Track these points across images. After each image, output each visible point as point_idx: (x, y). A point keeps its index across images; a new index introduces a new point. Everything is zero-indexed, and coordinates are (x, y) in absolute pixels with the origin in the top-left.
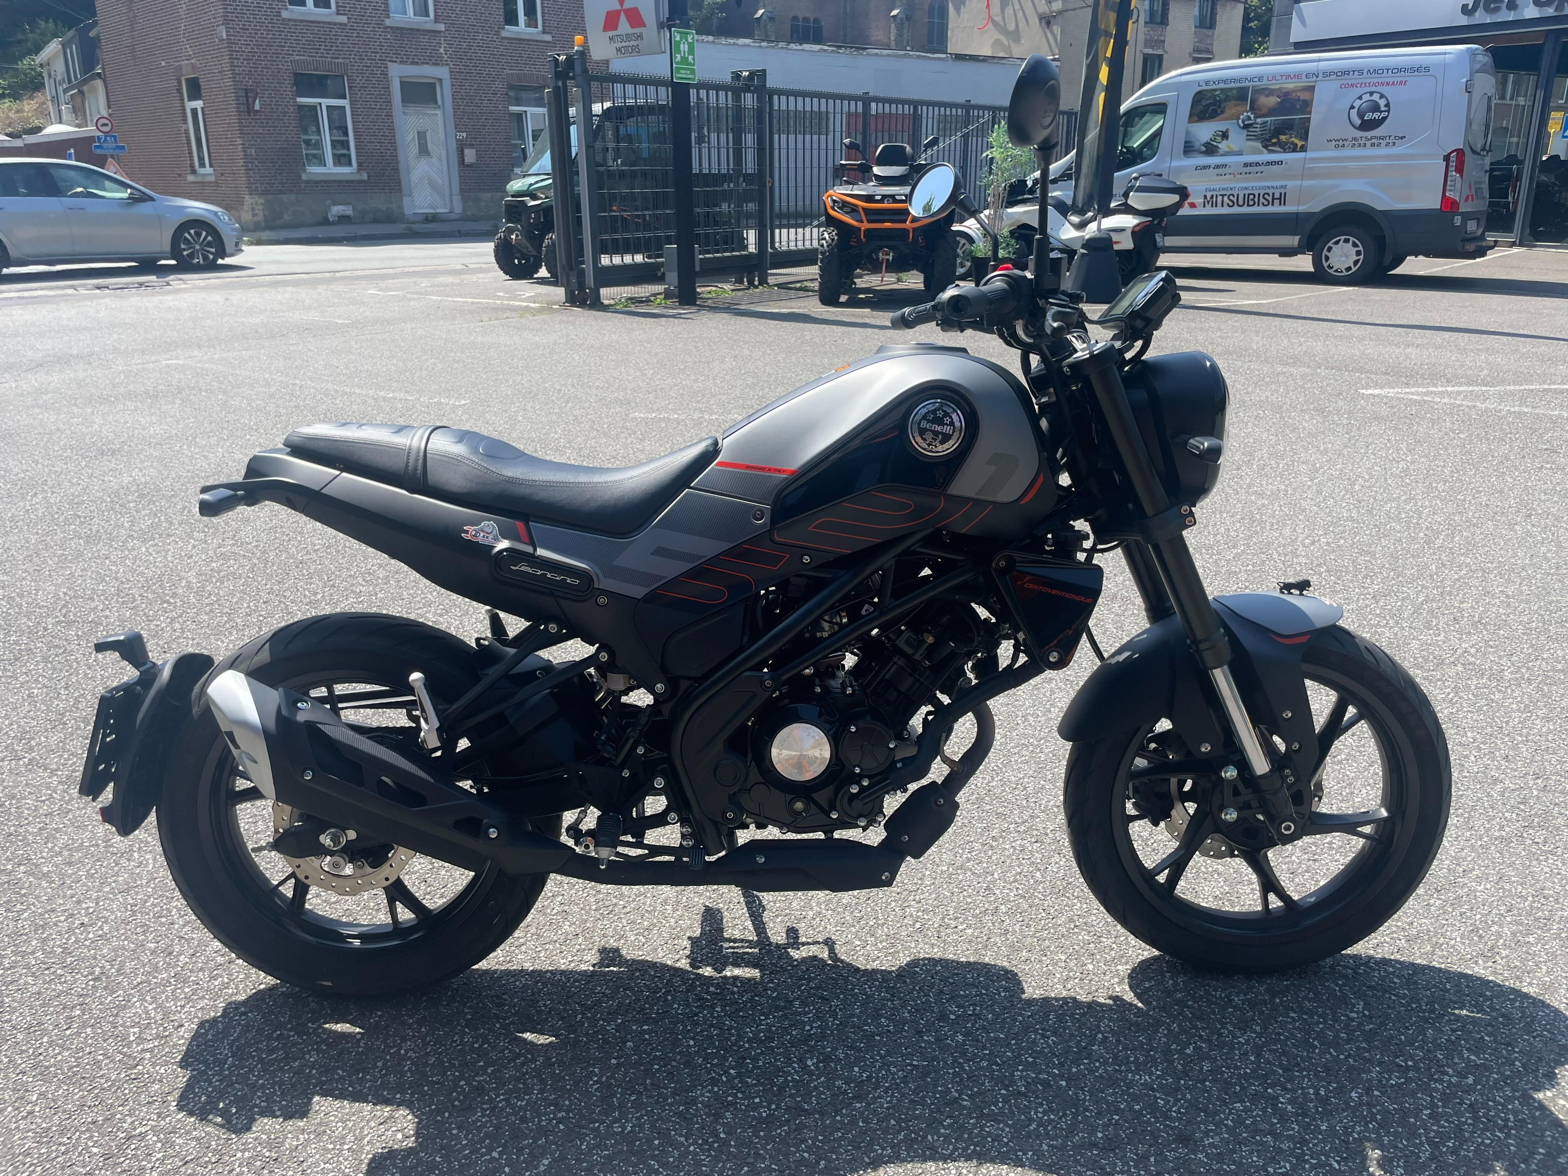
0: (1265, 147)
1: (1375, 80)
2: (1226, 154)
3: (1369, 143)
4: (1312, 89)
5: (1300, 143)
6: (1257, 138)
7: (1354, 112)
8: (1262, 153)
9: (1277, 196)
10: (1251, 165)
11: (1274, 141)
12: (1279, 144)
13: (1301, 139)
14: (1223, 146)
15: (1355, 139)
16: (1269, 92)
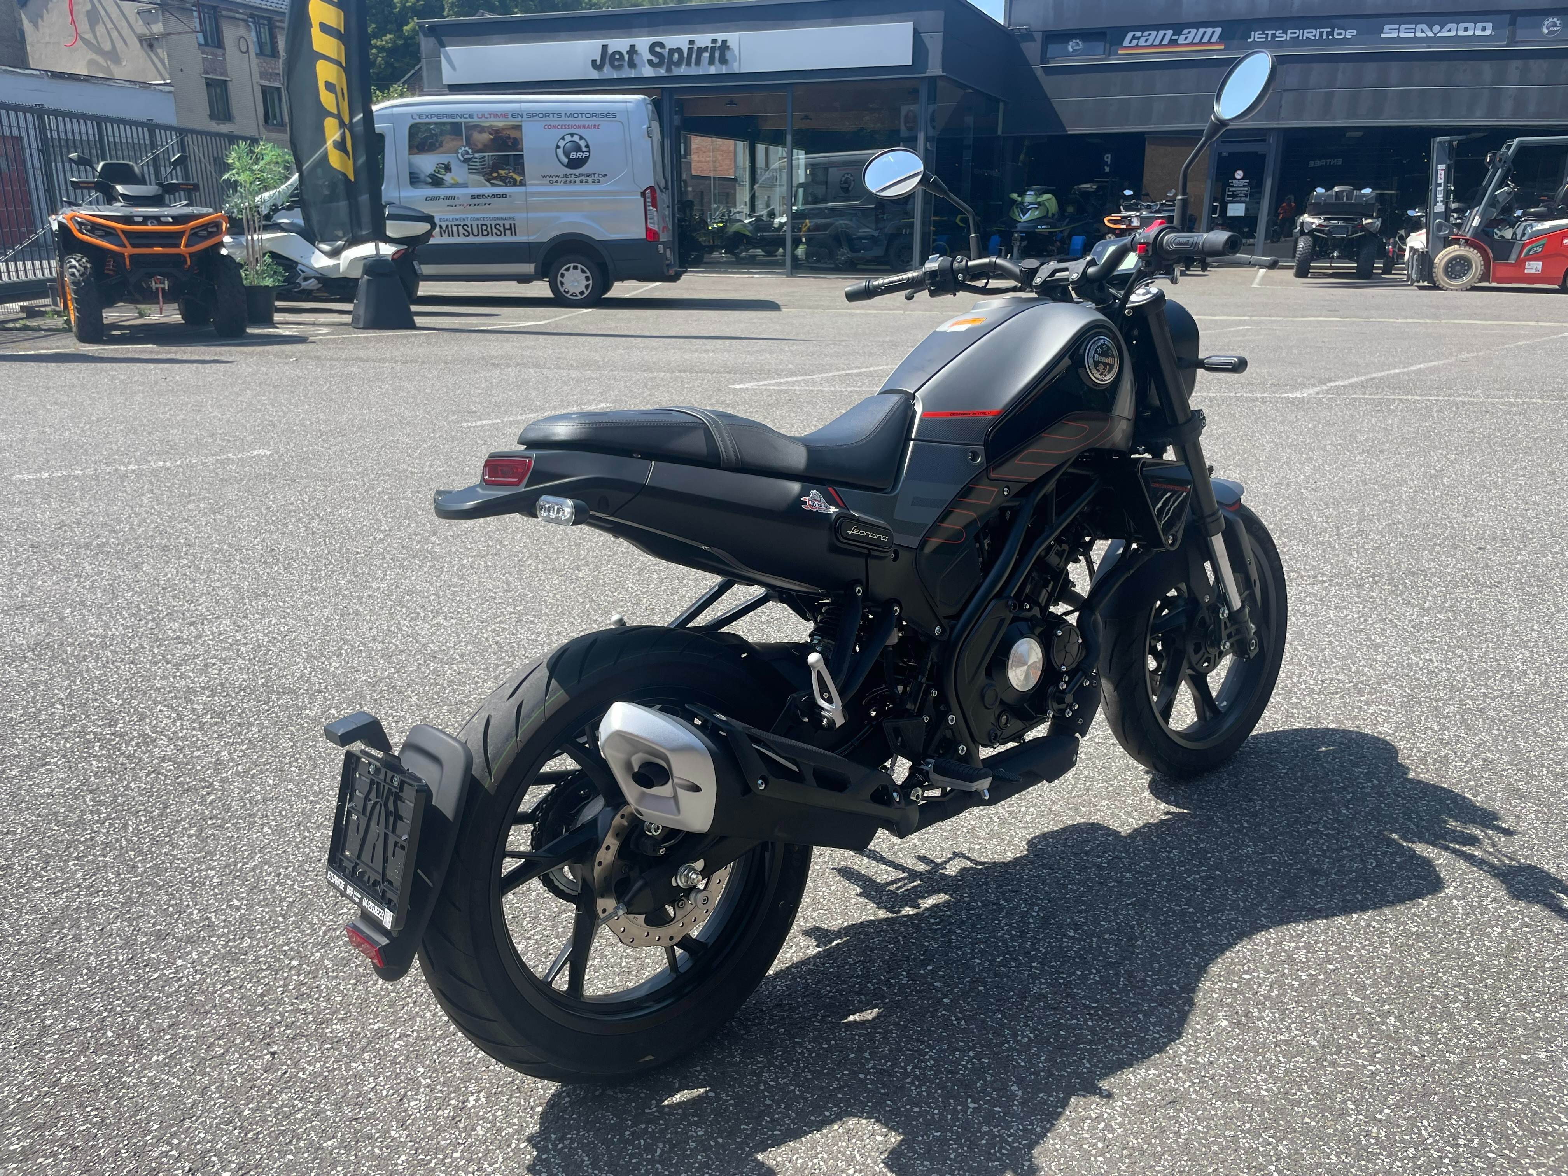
0: (488, 180)
1: (573, 123)
2: (452, 186)
3: (578, 180)
4: (518, 128)
5: (519, 178)
6: (479, 172)
7: (560, 151)
8: (486, 186)
9: (508, 227)
10: (478, 196)
11: (495, 175)
12: (500, 177)
13: (518, 174)
14: (448, 178)
15: (565, 176)
16: (482, 129)
